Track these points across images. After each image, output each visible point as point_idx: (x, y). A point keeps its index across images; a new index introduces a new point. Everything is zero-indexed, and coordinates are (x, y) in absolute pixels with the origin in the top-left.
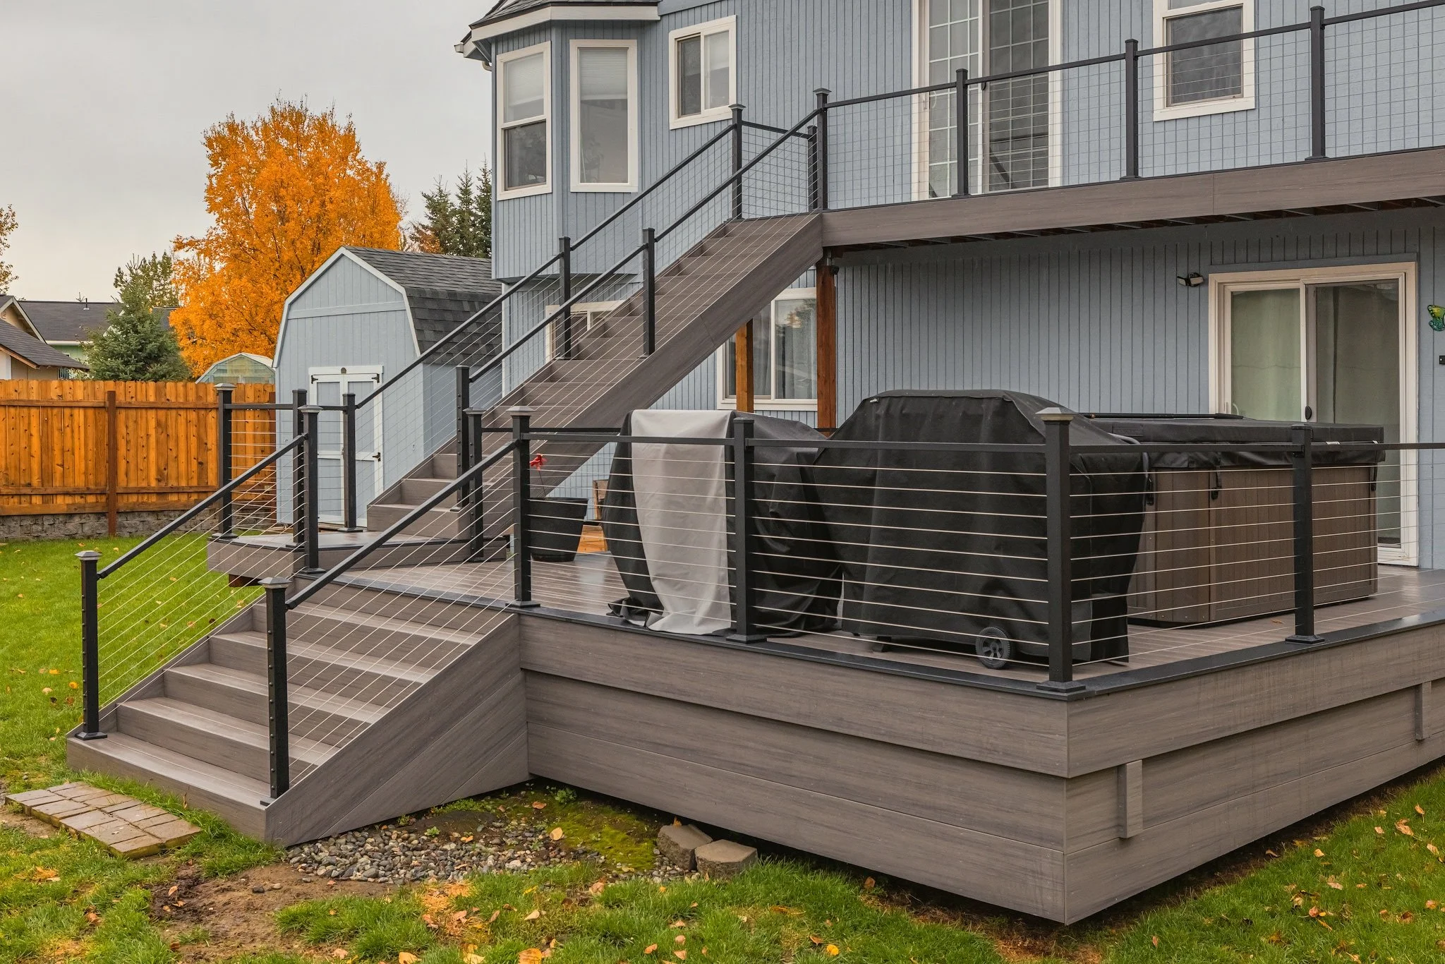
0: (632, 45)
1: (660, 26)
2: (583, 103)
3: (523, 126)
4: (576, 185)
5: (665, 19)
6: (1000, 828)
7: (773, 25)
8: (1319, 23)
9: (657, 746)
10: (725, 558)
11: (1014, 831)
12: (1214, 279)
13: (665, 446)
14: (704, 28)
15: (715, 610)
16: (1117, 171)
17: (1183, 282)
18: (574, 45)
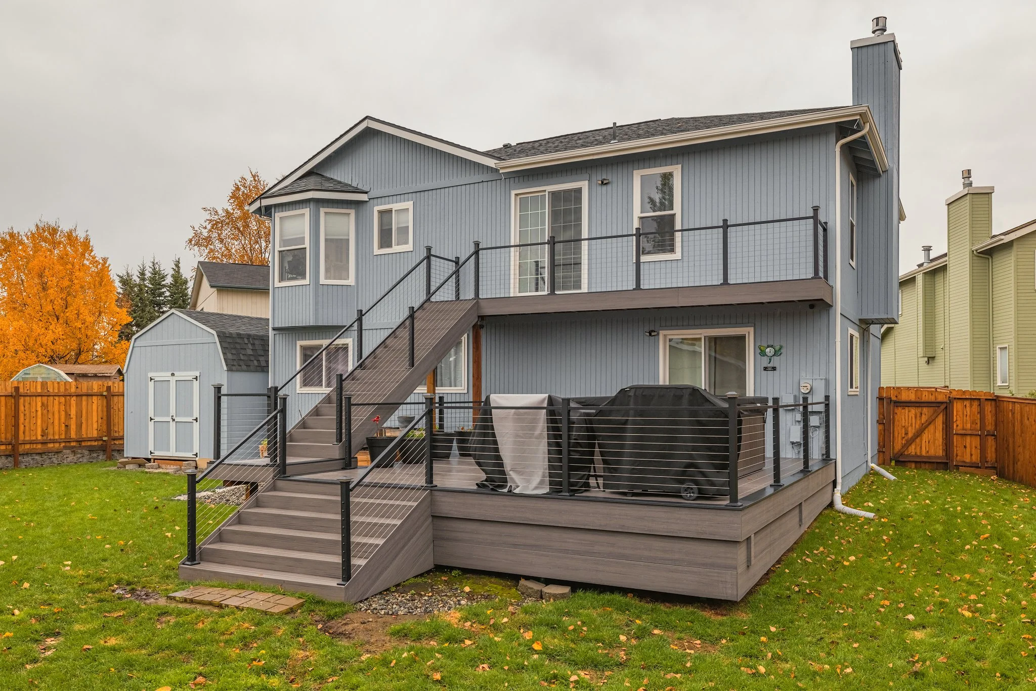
0: (352, 212)
1: (368, 204)
2: (326, 240)
3: (288, 250)
4: (323, 281)
5: (372, 201)
6: (704, 565)
7: (434, 207)
8: (725, 226)
9: (515, 545)
10: (547, 460)
11: (712, 565)
12: (662, 333)
13: (513, 410)
14: (395, 206)
15: (542, 482)
16: (632, 285)
17: (648, 334)
18: (322, 211)
